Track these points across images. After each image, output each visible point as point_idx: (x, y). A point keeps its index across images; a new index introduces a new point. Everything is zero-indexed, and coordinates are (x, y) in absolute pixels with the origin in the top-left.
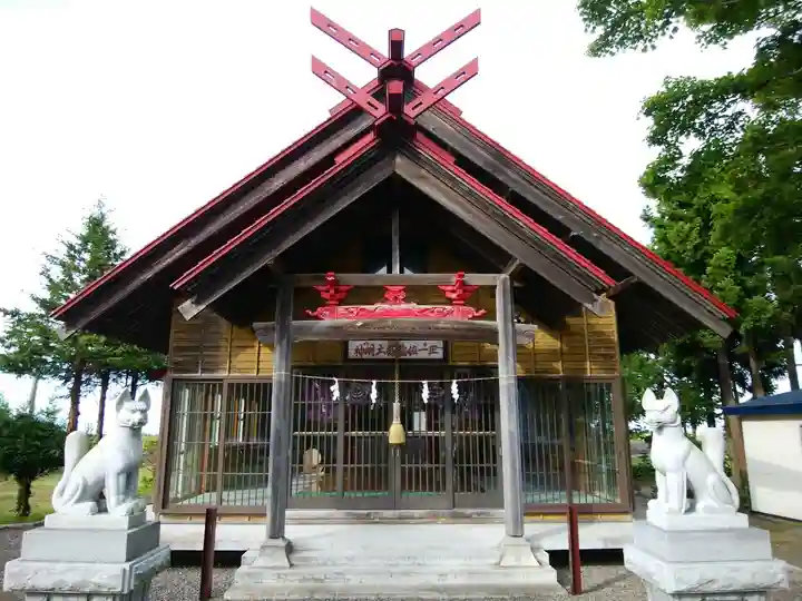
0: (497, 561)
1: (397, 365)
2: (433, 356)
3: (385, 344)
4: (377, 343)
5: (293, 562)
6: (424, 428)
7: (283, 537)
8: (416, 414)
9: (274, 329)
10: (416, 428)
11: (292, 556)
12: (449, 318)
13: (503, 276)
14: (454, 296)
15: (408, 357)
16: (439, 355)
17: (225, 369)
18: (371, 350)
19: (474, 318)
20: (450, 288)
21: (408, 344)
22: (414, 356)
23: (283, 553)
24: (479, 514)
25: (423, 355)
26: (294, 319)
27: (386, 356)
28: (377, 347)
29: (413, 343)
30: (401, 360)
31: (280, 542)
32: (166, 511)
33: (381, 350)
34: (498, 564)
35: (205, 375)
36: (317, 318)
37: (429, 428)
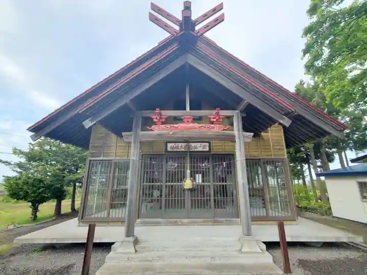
0: (239, 248)
1: (188, 153)
2: (205, 150)
3: (184, 144)
4: (180, 144)
5: (137, 250)
6: (200, 181)
7: (133, 236)
8: (197, 175)
9: (131, 135)
10: (197, 181)
11: (136, 247)
12: (212, 130)
13: (237, 111)
14: (215, 120)
15: (193, 150)
16: (207, 149)
17: (113, 156)
18: (177, 147)
19: (224, 130)
20: (213, 117)
21: (193, 145)
22: (196, 150)
23: (132, 244)
24: (226, 221)
25: (200, 149)
26: (142, 131)
27: (184, 150)
28: (180, 145)
29: (195, 144)
30: (190, 152)
31: (131, 239)
32: (83, 220)
33: (181, 147)
34: (240, 250)
35: (105, 158)
36: (152, 130)
37: (203, 181)
